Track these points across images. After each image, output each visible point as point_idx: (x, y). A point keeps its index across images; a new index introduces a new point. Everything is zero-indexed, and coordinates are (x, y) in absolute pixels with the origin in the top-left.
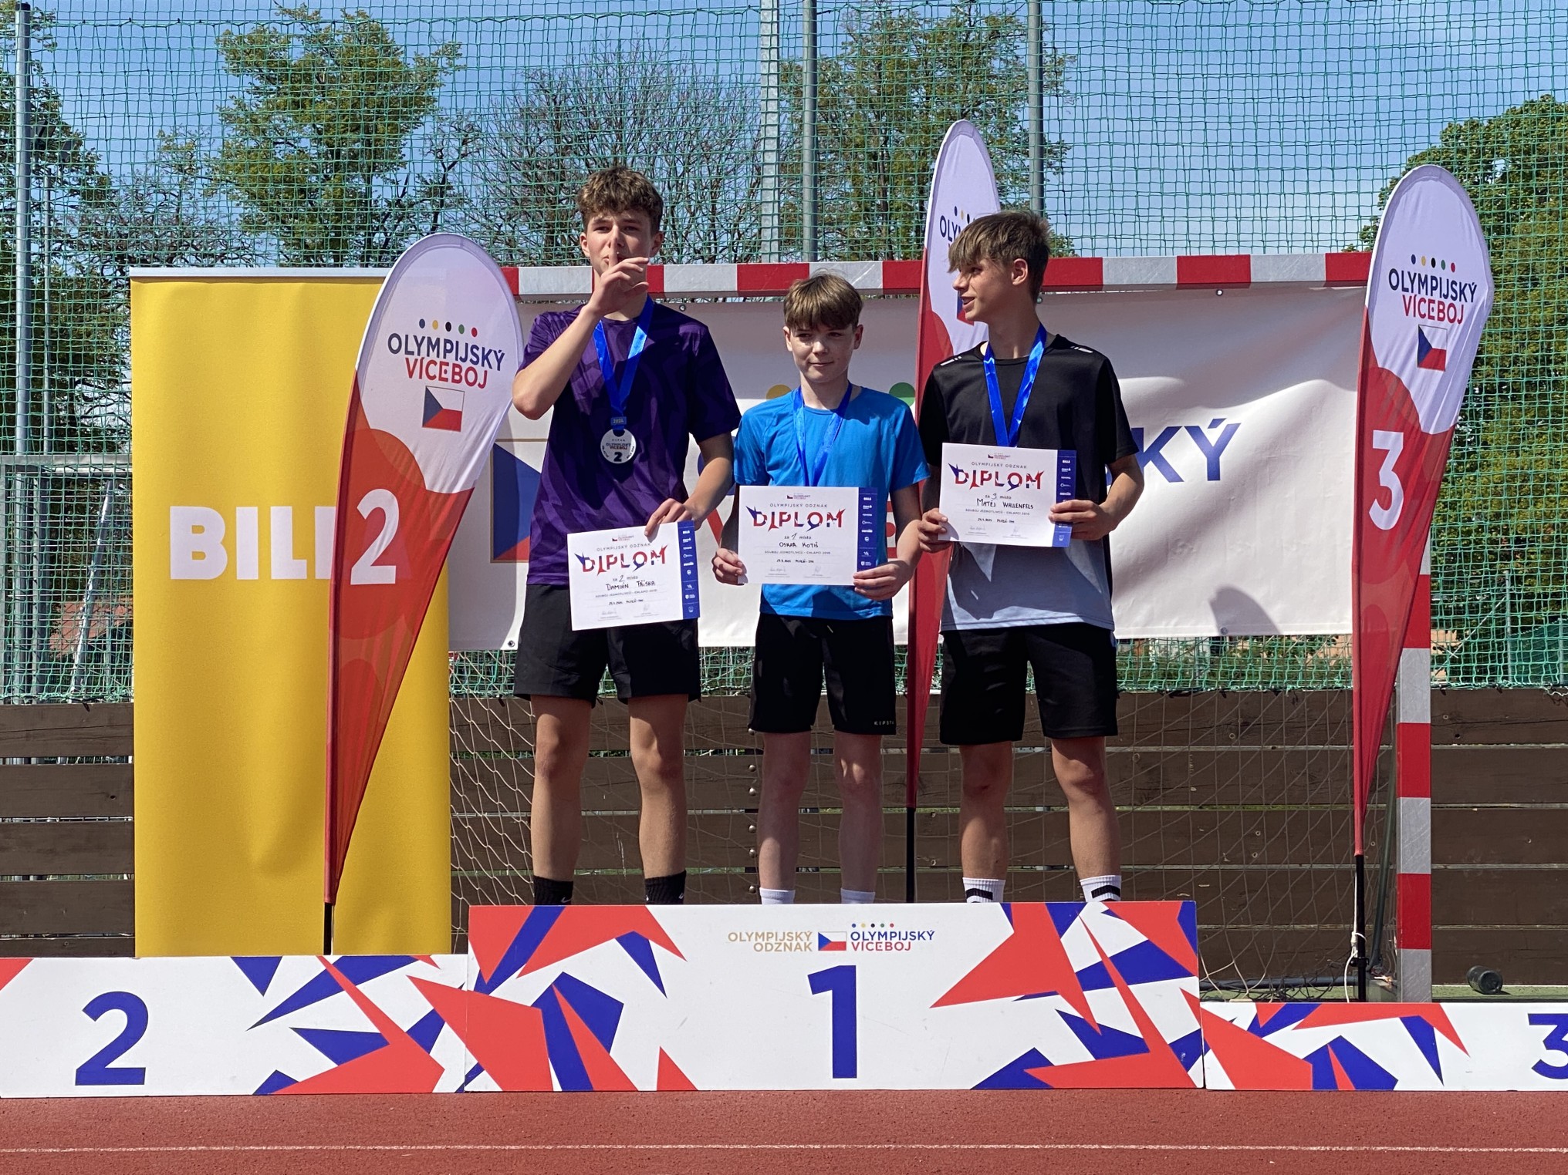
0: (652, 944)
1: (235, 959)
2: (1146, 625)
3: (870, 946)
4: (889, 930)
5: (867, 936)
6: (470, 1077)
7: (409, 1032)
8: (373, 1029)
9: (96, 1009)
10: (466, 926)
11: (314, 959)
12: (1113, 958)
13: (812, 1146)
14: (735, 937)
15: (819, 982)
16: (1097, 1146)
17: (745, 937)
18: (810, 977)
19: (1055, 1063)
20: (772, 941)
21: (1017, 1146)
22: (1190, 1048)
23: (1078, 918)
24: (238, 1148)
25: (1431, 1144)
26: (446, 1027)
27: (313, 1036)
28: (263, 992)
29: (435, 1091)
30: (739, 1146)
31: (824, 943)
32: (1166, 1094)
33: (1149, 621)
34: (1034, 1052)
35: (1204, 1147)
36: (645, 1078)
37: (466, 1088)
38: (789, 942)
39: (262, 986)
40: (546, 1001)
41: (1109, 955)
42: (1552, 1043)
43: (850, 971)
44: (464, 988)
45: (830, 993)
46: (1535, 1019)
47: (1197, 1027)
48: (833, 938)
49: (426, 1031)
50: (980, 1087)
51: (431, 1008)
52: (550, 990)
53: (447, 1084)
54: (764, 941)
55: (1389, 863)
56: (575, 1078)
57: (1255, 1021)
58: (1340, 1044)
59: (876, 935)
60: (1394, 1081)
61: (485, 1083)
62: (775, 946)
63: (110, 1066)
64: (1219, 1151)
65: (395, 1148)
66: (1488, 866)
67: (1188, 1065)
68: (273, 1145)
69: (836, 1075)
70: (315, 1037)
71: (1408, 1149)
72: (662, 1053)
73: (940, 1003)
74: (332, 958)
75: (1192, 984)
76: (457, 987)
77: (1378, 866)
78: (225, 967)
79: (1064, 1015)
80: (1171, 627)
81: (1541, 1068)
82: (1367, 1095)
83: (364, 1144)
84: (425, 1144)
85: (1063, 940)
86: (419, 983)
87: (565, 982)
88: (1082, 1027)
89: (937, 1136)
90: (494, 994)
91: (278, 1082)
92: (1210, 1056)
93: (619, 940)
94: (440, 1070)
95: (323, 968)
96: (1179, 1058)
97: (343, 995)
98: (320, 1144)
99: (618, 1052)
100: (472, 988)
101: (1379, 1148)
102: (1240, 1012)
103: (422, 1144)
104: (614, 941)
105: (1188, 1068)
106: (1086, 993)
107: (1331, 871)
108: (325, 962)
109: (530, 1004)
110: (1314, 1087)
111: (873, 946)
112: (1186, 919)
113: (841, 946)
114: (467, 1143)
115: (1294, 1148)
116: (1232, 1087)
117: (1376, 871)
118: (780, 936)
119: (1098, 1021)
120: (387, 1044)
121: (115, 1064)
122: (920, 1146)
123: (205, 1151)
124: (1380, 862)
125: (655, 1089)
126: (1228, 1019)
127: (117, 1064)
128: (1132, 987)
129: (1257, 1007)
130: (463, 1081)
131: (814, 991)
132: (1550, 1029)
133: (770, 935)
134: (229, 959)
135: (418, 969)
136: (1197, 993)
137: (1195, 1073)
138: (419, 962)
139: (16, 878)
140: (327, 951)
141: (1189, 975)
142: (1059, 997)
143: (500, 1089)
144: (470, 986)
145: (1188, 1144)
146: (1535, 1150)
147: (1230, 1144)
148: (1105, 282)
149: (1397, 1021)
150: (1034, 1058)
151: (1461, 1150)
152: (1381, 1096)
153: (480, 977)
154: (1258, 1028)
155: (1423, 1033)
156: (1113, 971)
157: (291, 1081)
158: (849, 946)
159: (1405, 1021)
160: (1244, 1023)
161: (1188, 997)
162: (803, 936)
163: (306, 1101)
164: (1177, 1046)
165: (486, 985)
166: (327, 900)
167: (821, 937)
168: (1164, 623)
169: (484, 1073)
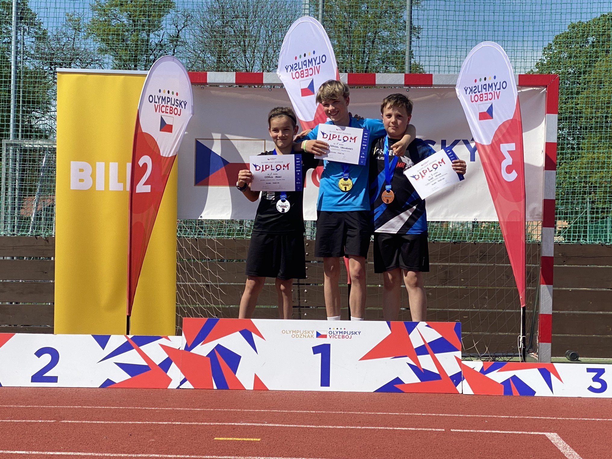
0: (253, 334)
1: (93, 336)
2: (445, 216)
3: (336, 337)
4: (343, 330)
5: (335, 333)
6: (182, 383)
7: (159, 365)
8: (145, 363)
9: (39, 353)
10: (181, 326)
11: (123, 336)
12: (429, 343)
13: (312, 412)
14: (284, 332)
15: (316, 350)
16: (420, 414)
17: (288, 332)
18: (313, 348)
19: (406, 383)
20: (299, 334)
21: (390, 413)
22: (457, 378)
23: (416, 328)
24: (93, 407)
25: (547, 416)
26: (173, 364)
27: (122, 366)
28: (103, 348)
29: (168, 388)
30: (284, 411)
31: (318, 335)
32: (447, 395)
33: (446, 215)
34: (398, 379)
35: (461, 415)
36: (249, 385)
37: (181, 387)
38: (305, 334)
39: (103, 346)
40: (212, 355)
41: (427, 342)
42: (595, 379)
43: (329, 345)
44: (180, 349)
45: (320, 354)
46: (589, 370)
47: (461, 370)
48: (322, 333)
49: (166, 365)
50: (376, 391)
51: (167, 356)
52: (213, 350)
53: (173, 385)
54: (295, 333)
55: (536, 310)
56: (222, 384)
57: (482, 368)
58: (514, 378)
59: (338, 333)
60: (535, 392)
61: (187, 385)
62: (300, 336)
63: (44, 375)
64: (466, 417)
65: (153, 408)
66: (575, 312)
67: (456, 385)
68: (107, 406)
69: (322, 385)
70: (123, 366)
71: (538, 418)
72: (256, 375)
73: (363, 359)
74: (130, 336)
75: (459, 354)
76: (178, 348)
77: (532, 311)
78: (89, 339)
79: (409, 365)
80: (455, 217)
81: (591, 389)
82: (524, 398)
83: (141, 407)
84: (165, 407)
85: (410, 336)
86: (162, 346)
87: (219, 347)
88: (416, 369)
89: (360, 409)
90: (192, 351)
91: (108, 383)
92: (465, 382)
93: (240, 332)
94: (171, 380)
95: (126, 340)
96: (453, 382)
97: (134, 350)
98: (124, 406)
99: (239, 375)
100: (183, 349)
101: (527, 417)
102: (477, 365)
103: (163, 407)
104: (238, 332)
105: (456, 386)
106: (419, 357)
107: (513, 313)
108: (127, 338)
109: (205, 356)
110: (504, 394)
111: (337, 337)
112: (457, 329)
113: (325, 336)
114: (181, 407)
115: (495, 416)
116: (473, 394)
117: (531, 313)
118: (302, 332)
119: (423, 367)
120: (151, 369)
121: (45, 375)
122: (353, 413)
123: (81, 408)
124: (533, 309)
125: (252, 389)
126: (472, 368)
127: (47, 374)
128: (436, 355)
129: (483, 363)
130: (179, 384)
131: (314, 353)
132: (595, 374)
133: (298, 331)
134: (90, 335)
135: (163, 341)
136: (460, 358)
137: (459, 388)
138: (163, 339)
139: (7, 303)
140: (128, 333)
141: (458, 350)
142: (408, 358)
143: (193, 388)
144: (183, 348)
145: (455, 414)
146: (587, 419)
147: (471, 415)
148: (433, 83)
149: (536, 370)
150: (398, 381)
151: (558, 418)
152: (530, 398)
153: (187, 344)
154: (484, 371)
155: (546, 374)
156: (429, 349)
157: (114, 383)
158: (328, 336)
159: (539, 370)
160: (478, 369)
161: (457, 358)
162: (311, 332)
163: (119, 390)
164: (452, 377)
165: (188, 348)
166: (128, 314)
167: (317, 333)
168: (452, 216)
169: (187, 382)
